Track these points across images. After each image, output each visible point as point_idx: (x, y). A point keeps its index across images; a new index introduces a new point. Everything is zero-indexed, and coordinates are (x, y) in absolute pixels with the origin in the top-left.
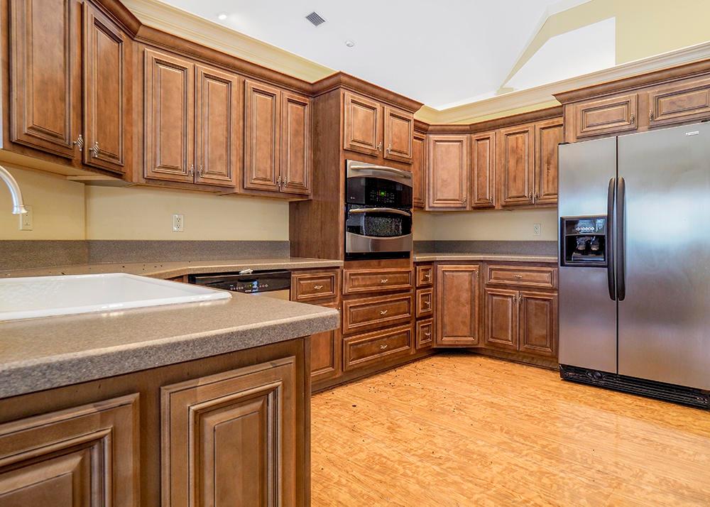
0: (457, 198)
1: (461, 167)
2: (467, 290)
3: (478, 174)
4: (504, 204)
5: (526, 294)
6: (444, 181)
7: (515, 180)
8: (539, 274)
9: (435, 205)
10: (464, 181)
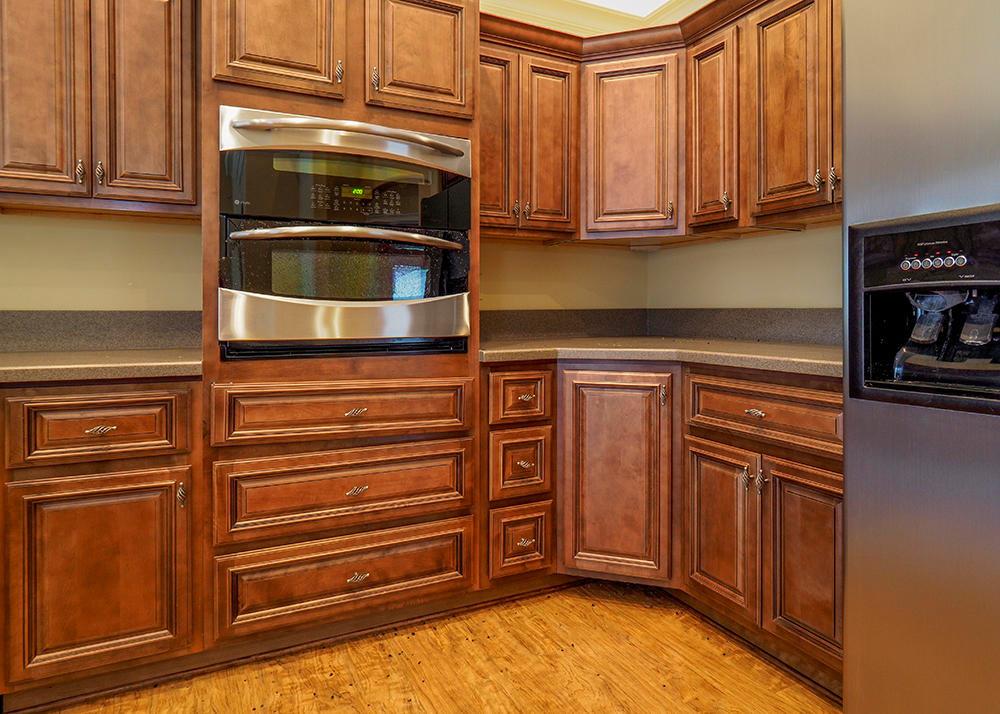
0: (652, 206)
1: (663, 133)
2: (638, 437)
3: (700, 142)
4: (757, 209)
5: (779, 468)
6: (621, 169)
7: (782, 144)
8: (814, 412)
9: (601, 227)
10: (671, 165)
